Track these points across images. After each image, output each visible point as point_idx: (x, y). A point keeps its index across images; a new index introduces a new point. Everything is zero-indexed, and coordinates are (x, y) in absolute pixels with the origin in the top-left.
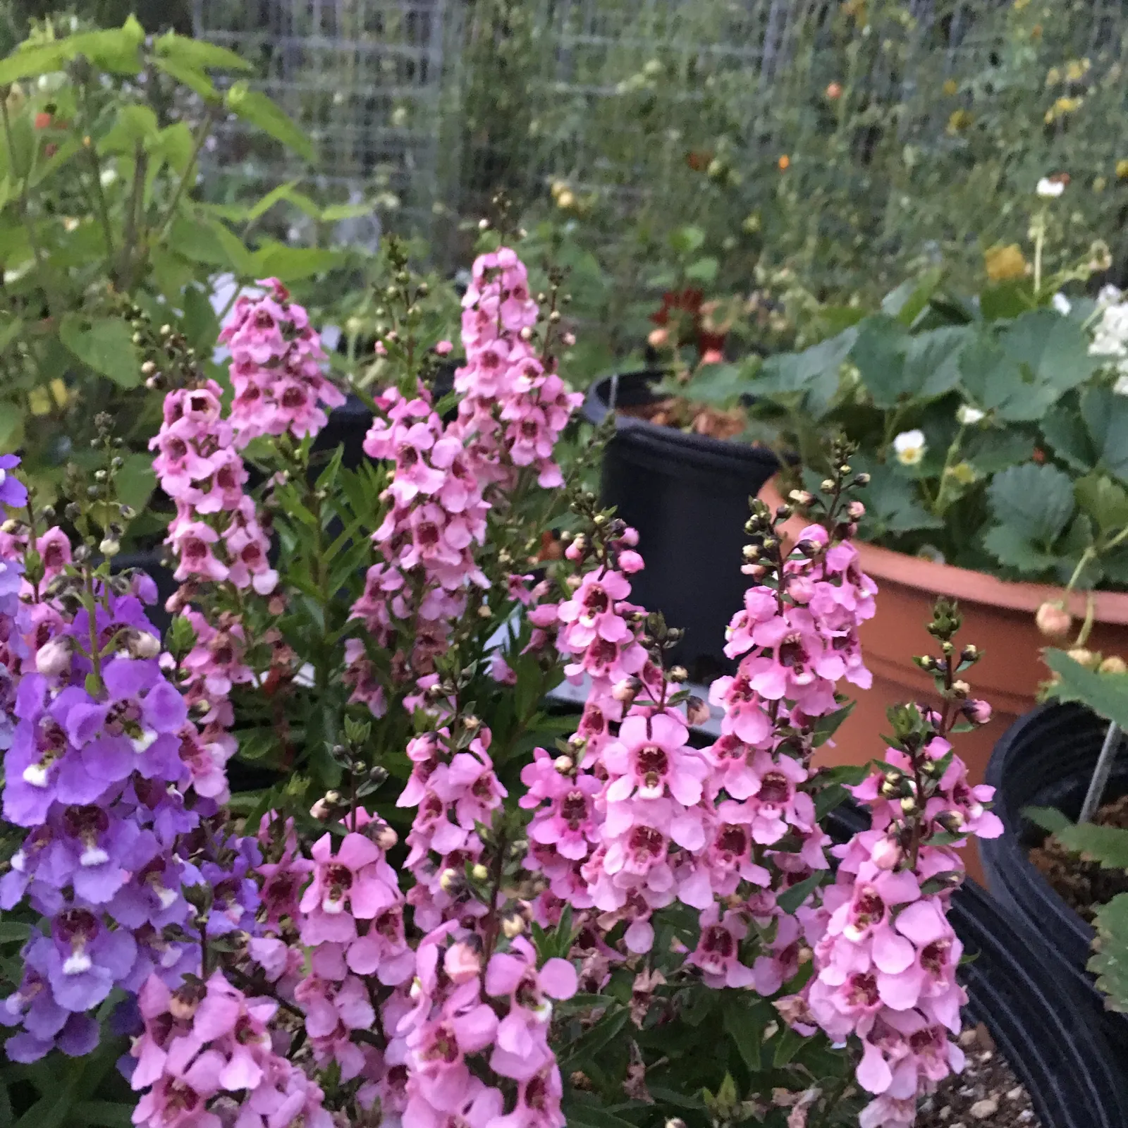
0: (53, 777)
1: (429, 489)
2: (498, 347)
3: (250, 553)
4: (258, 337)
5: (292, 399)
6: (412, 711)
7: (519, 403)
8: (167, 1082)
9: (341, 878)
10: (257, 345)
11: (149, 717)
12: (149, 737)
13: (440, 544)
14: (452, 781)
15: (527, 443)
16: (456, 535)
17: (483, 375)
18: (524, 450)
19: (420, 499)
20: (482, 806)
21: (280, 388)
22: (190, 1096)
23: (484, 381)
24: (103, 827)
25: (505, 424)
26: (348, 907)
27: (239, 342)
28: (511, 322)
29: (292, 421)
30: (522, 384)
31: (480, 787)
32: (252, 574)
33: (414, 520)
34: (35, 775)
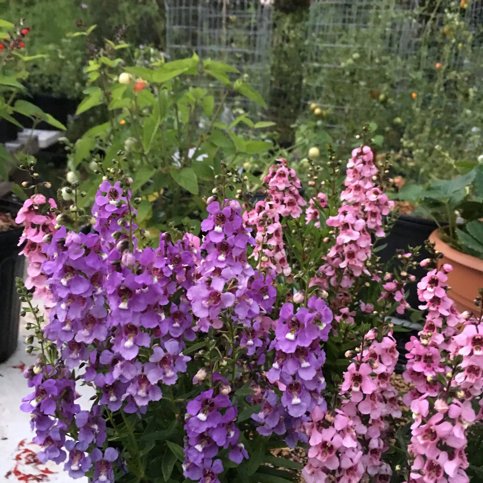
0: (296, 337)
1: (354, 239)
2: (361, 183)
3: (282, 261)
4: (281, 181)
5: (291, 204)
6: (339, 321)
7: (370, 205)
8: (324, 445)
9: (357, 379)
10: (280, 184)
11: (324, 318)
12: (324, 325)
13: (356, 259)
14: (383, 347)
15: (373, 220)
16: (361, 256)
17: (355, 194)
18: (372, 223)
19: (351, 242)
20: (392, 357)
21: (287, 199)
22: (331, 448)
23: (355, 196)
24: (307, 355)
25: (366, 213)
26: (361, 390)
27: (273, 182)
28: (367, 173)
29: (291, 212)
30: (373, 198)
31: (391, 350)
32: (283, 268)
33: (346, 249)
34: (290, 336)
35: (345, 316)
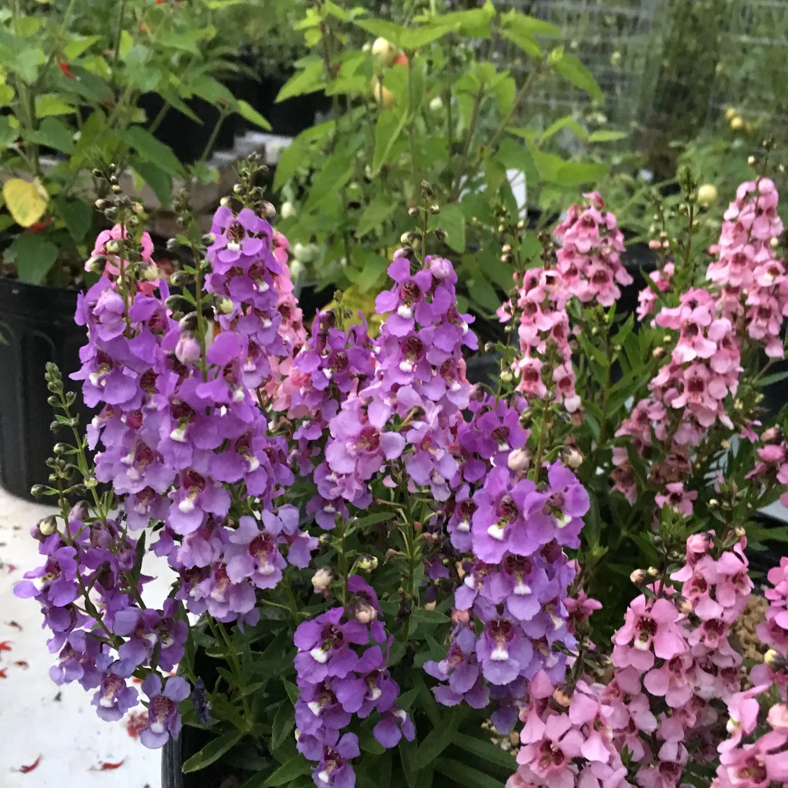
0: (507, 534)
1: (704, 355)
2: (748, 250)
3: (565, 382)
4: (584, 235)
5: (600, 278)
6: (661, 506)
7: (759, 293)
8: (546, 744)
9: (648, 627)
10: (583, 240)
11: (568, 505)
12: (567, 519)
13: (705, 394)
14: (719, 571)
15: (762, 323)
16: (717, 389)
17: (733, 270)
18: (759, 328)
19: (698, 360)
20: (737, 591)
21: (592, 270)
22: (559, 755)
23: (733, 275)
24: (528, 571)
25: (747, 308)
26: (652, 648)
27: (569, 237)
28: (761, 232)
29: (598, 293)
30: (766, 280)
31: (737, 579)
32: (564, 397)
33: (688, 374)
34: (496, 531)
35: (676, 498)
